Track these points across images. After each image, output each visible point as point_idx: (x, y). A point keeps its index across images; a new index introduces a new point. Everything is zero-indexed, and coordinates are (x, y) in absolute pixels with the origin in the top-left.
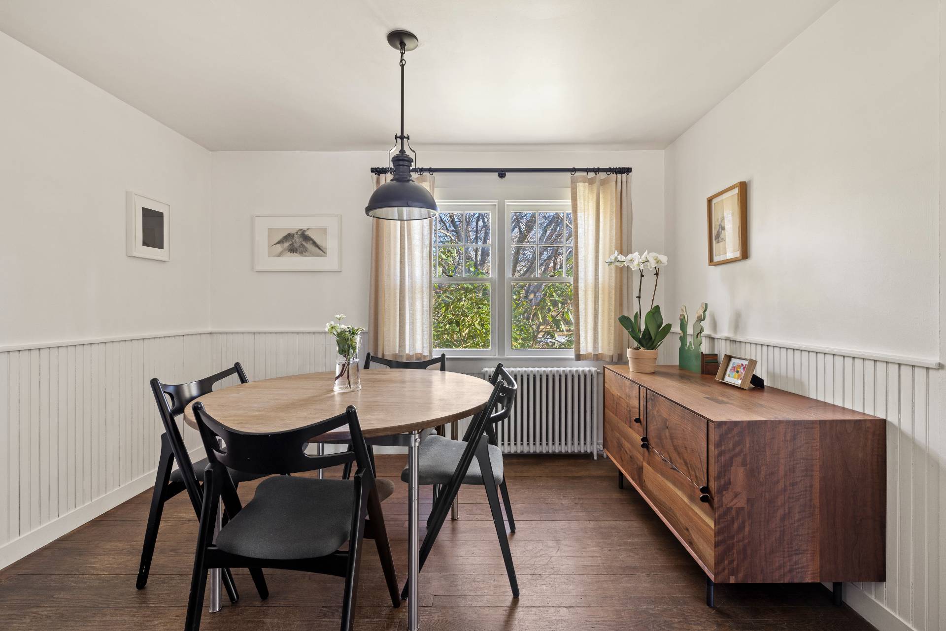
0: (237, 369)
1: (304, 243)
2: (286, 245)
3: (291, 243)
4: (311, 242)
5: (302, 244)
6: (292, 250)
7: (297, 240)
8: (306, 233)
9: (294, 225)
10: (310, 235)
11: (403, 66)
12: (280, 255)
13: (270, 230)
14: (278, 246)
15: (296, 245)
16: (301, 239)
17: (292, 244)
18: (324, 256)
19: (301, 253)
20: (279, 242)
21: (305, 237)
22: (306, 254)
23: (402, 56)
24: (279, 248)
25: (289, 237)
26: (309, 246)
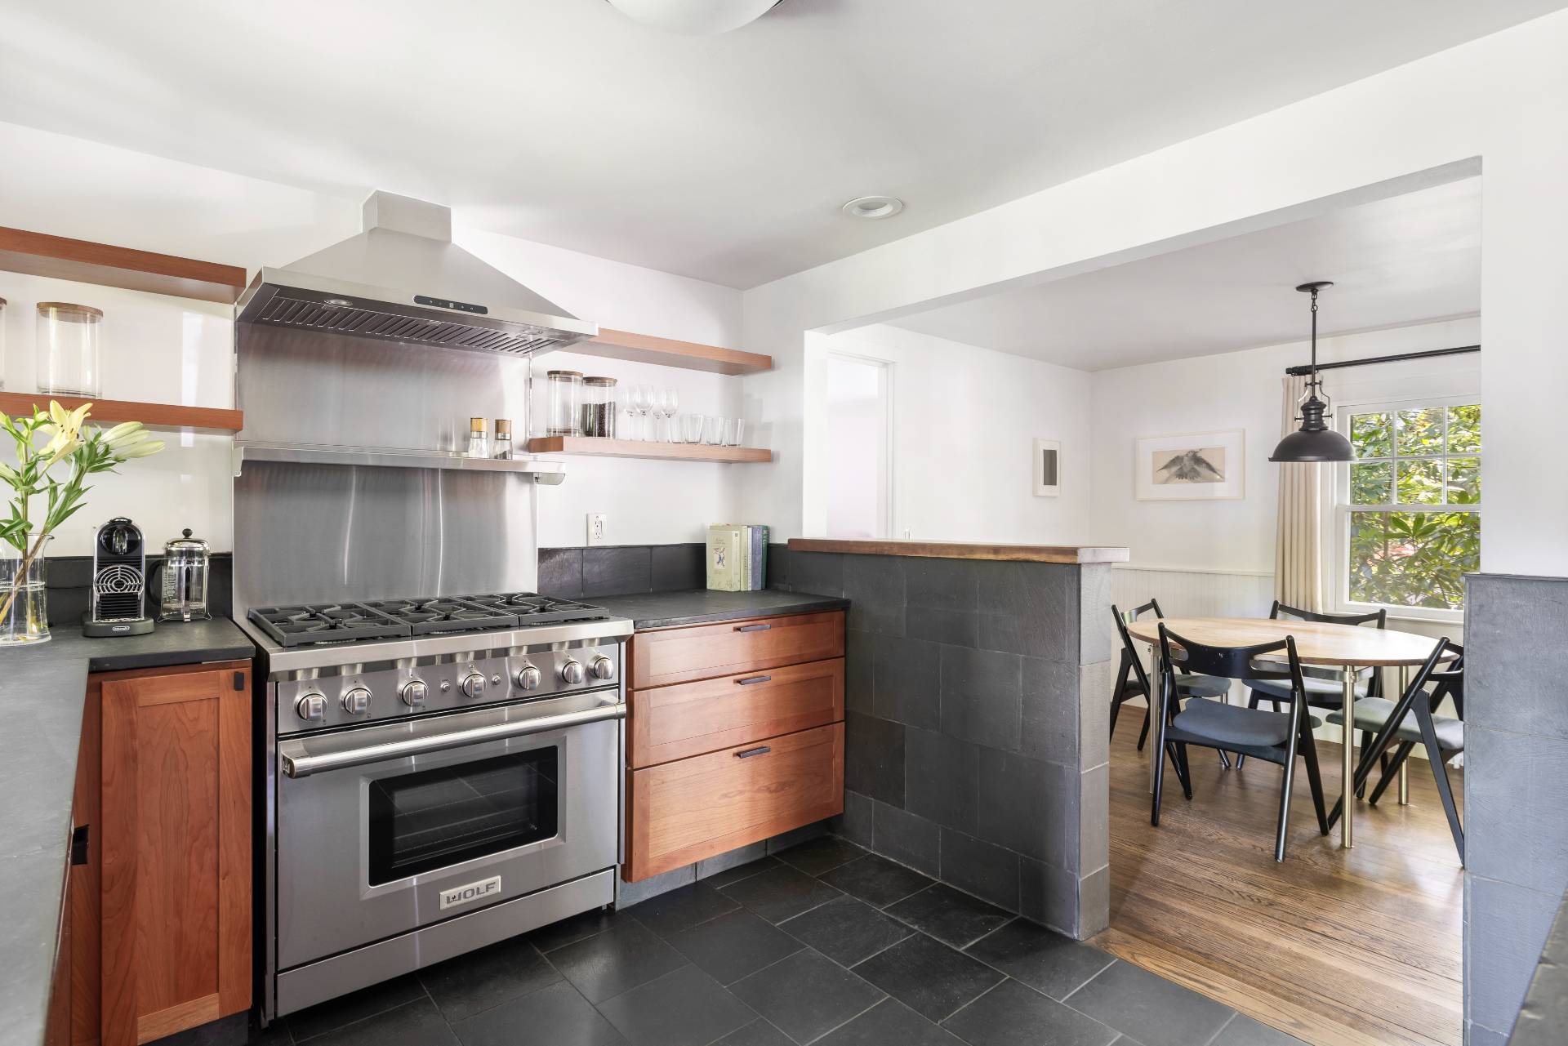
0: (1154, 604)
1: (1196, 467)
2: (1174, 469)
3: (1179, 467)
4: (1204, 465)
5: (1193, 468)
6: (1181, 475)
7: (1187, 463)
8: (1199, 455)
9: (1183, 444)
10: (1203, 457)
11: (1314, 313)
12: (1166, 481)
13: (1155, 454)
14: (1165, 471)
15: (1185, 470)
16: (1192, 463)
17: (1181, 468)
18: (1222, 481)
19: (1192, 478)
20: (1165, 467)
21: (1197, 459)
22: (1199, 479)
23: (1314, 302)
24: (1165, 473)
25: (1177, 460)
26: (1202, 470)
